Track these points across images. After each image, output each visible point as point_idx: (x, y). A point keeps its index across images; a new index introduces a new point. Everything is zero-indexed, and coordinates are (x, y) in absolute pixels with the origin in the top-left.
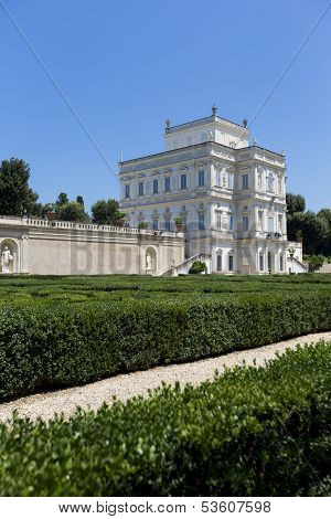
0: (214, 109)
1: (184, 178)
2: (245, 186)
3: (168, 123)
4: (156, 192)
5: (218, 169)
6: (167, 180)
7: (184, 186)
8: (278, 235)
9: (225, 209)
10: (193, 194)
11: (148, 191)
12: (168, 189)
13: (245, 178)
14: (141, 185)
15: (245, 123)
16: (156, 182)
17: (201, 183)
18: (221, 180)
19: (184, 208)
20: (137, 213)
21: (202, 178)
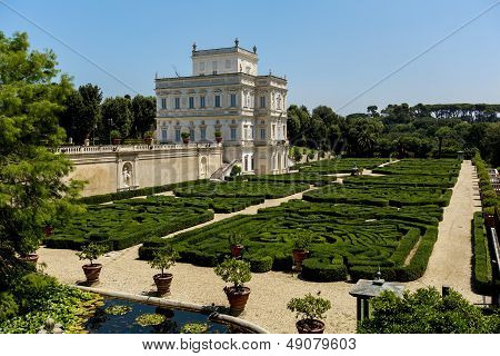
0: (237, 42)
1: (217, 99)
2: (263, 105)
3: (194, 47)
4: (192, 106)
5: (245, 93)
6: (202, 99)
7: (217, 105)
8: (284, 142)
9: (249, 123)
10: (226, 112)
11: (185, 106)
12: (203, 106)
13: (263, 99)
14: (177, 100)
15: (255, 49)
16: (191, 100)
17: (233, 104)
18: (247, 101)
19: (218, 122)
20: (174, 123)
21: (234, 101)
